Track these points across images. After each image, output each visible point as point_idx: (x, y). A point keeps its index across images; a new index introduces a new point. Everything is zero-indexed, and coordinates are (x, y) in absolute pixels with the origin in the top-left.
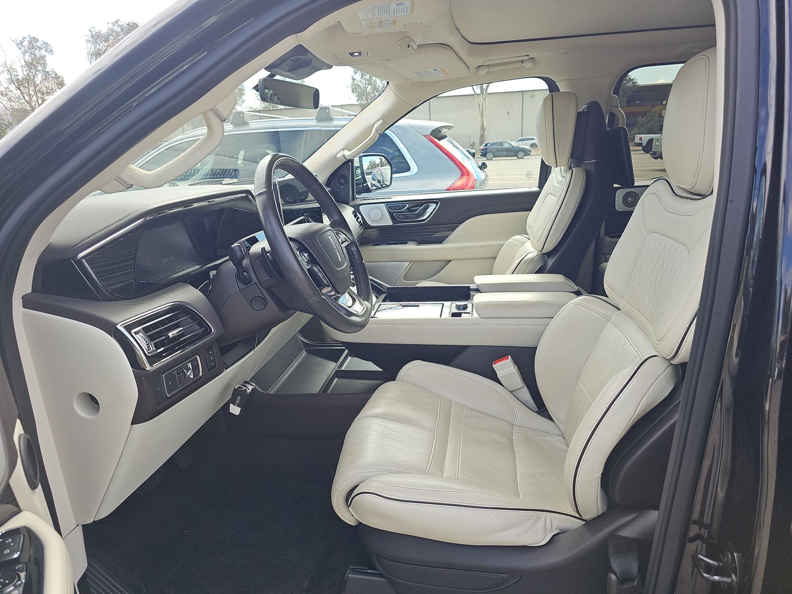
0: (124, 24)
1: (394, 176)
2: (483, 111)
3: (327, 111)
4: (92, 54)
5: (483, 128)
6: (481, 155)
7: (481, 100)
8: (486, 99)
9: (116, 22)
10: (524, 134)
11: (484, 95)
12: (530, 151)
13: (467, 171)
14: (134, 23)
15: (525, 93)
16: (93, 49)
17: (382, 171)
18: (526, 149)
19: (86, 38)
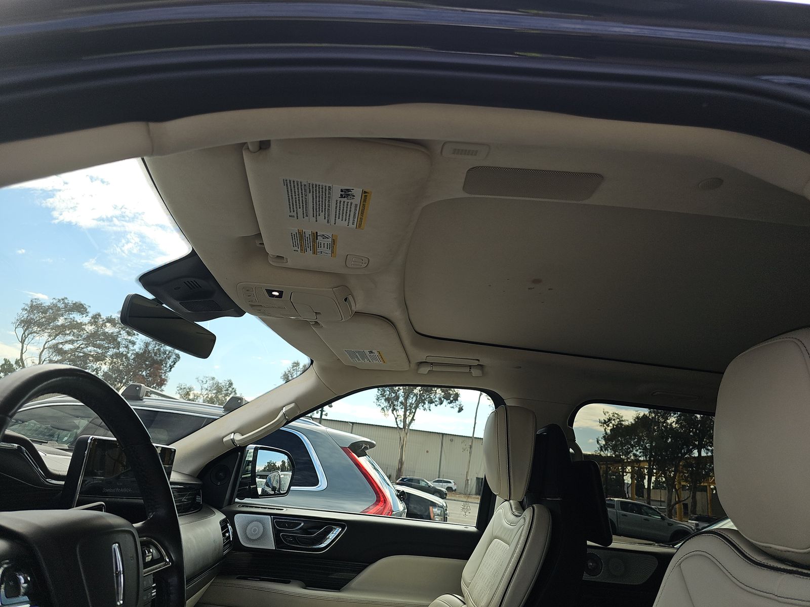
0: (70, 302)
1: (292, 488)
2: (403, 445)
3: (239, 401)
4: (22, 321)
5: (401, 462)
7: (403, 434)
8: (408, 434)
9: (63, 299)
10: (441, 476)
11: (406, 430)
12: (446, 494)
13: (384, 496)
14: (82, 304)
15: (444, 436)
16: (26, 317)
17: (281, 476)
18: (443, 491)
19: (23, 306)
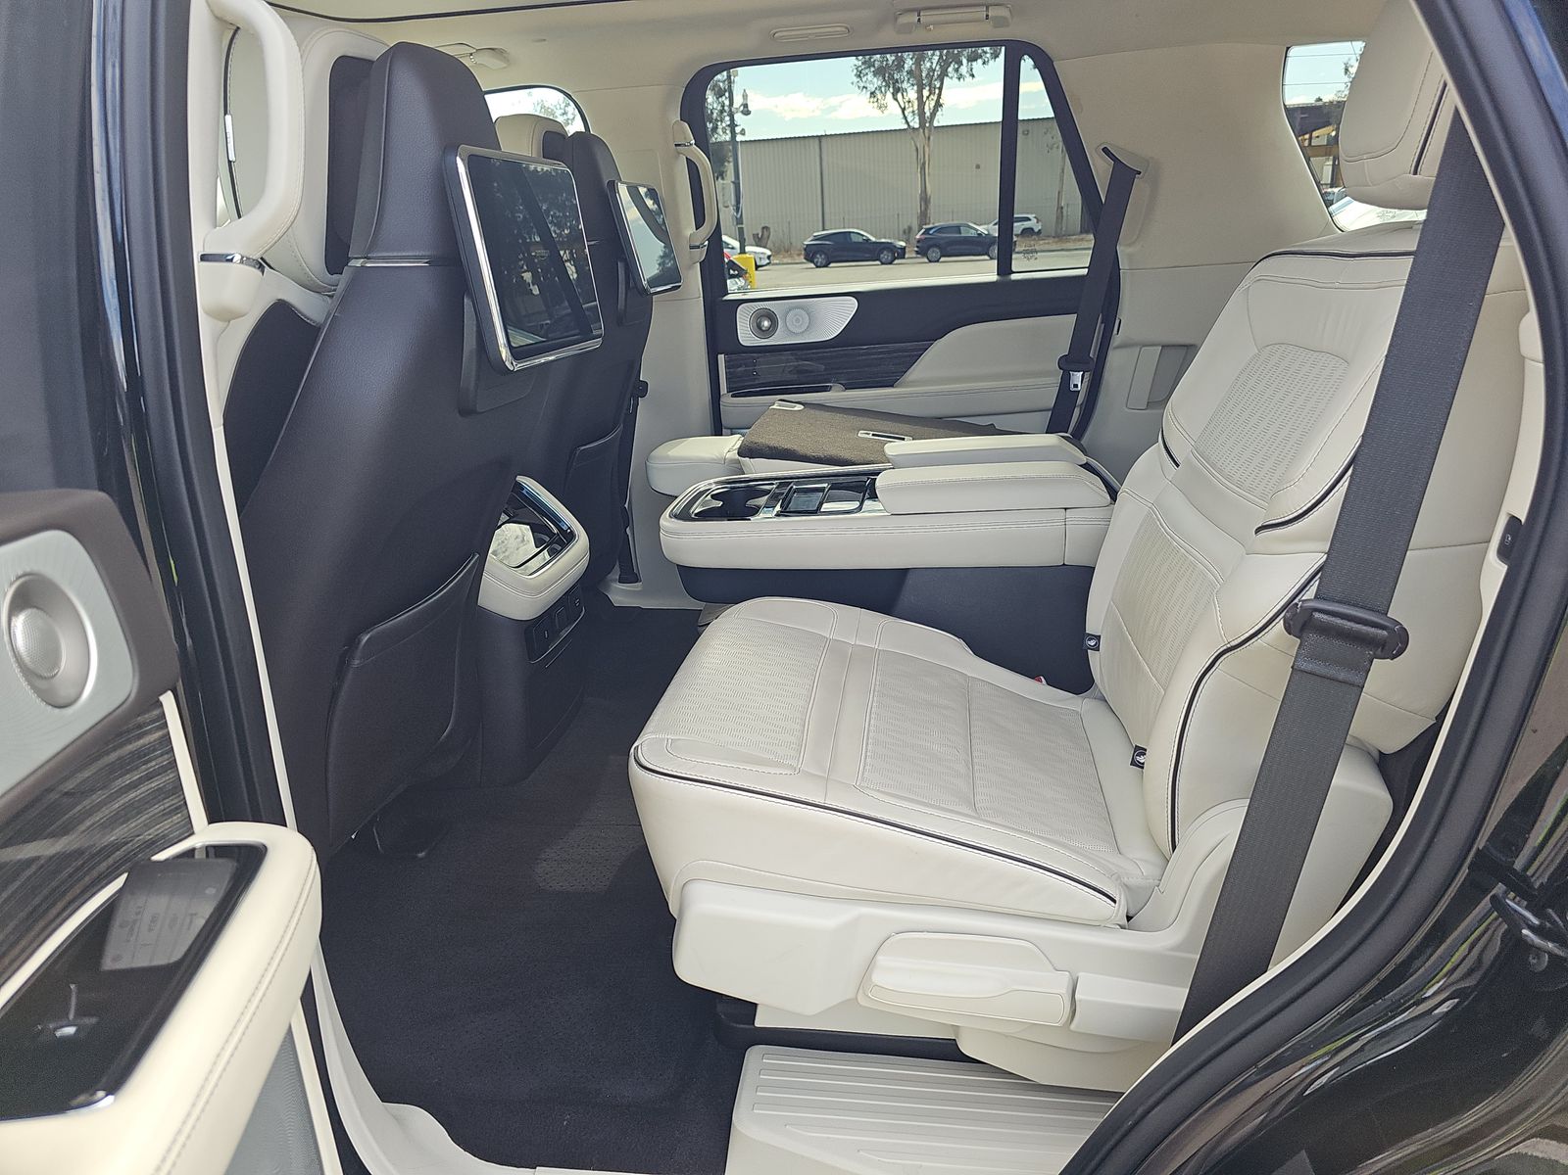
2: (924, 163)
5: (925, 200)
6: (917, 252)
7: (920, 141)
8: (932, 138)
11: (927, 131)
